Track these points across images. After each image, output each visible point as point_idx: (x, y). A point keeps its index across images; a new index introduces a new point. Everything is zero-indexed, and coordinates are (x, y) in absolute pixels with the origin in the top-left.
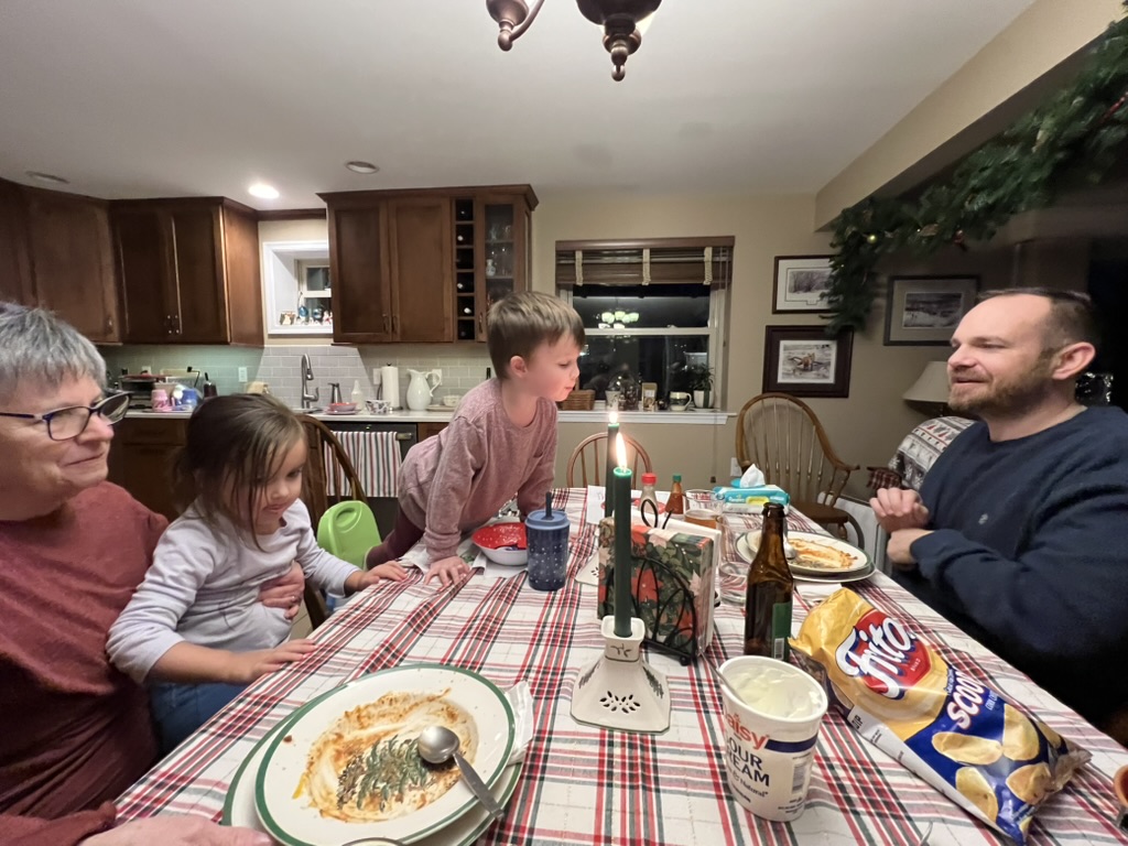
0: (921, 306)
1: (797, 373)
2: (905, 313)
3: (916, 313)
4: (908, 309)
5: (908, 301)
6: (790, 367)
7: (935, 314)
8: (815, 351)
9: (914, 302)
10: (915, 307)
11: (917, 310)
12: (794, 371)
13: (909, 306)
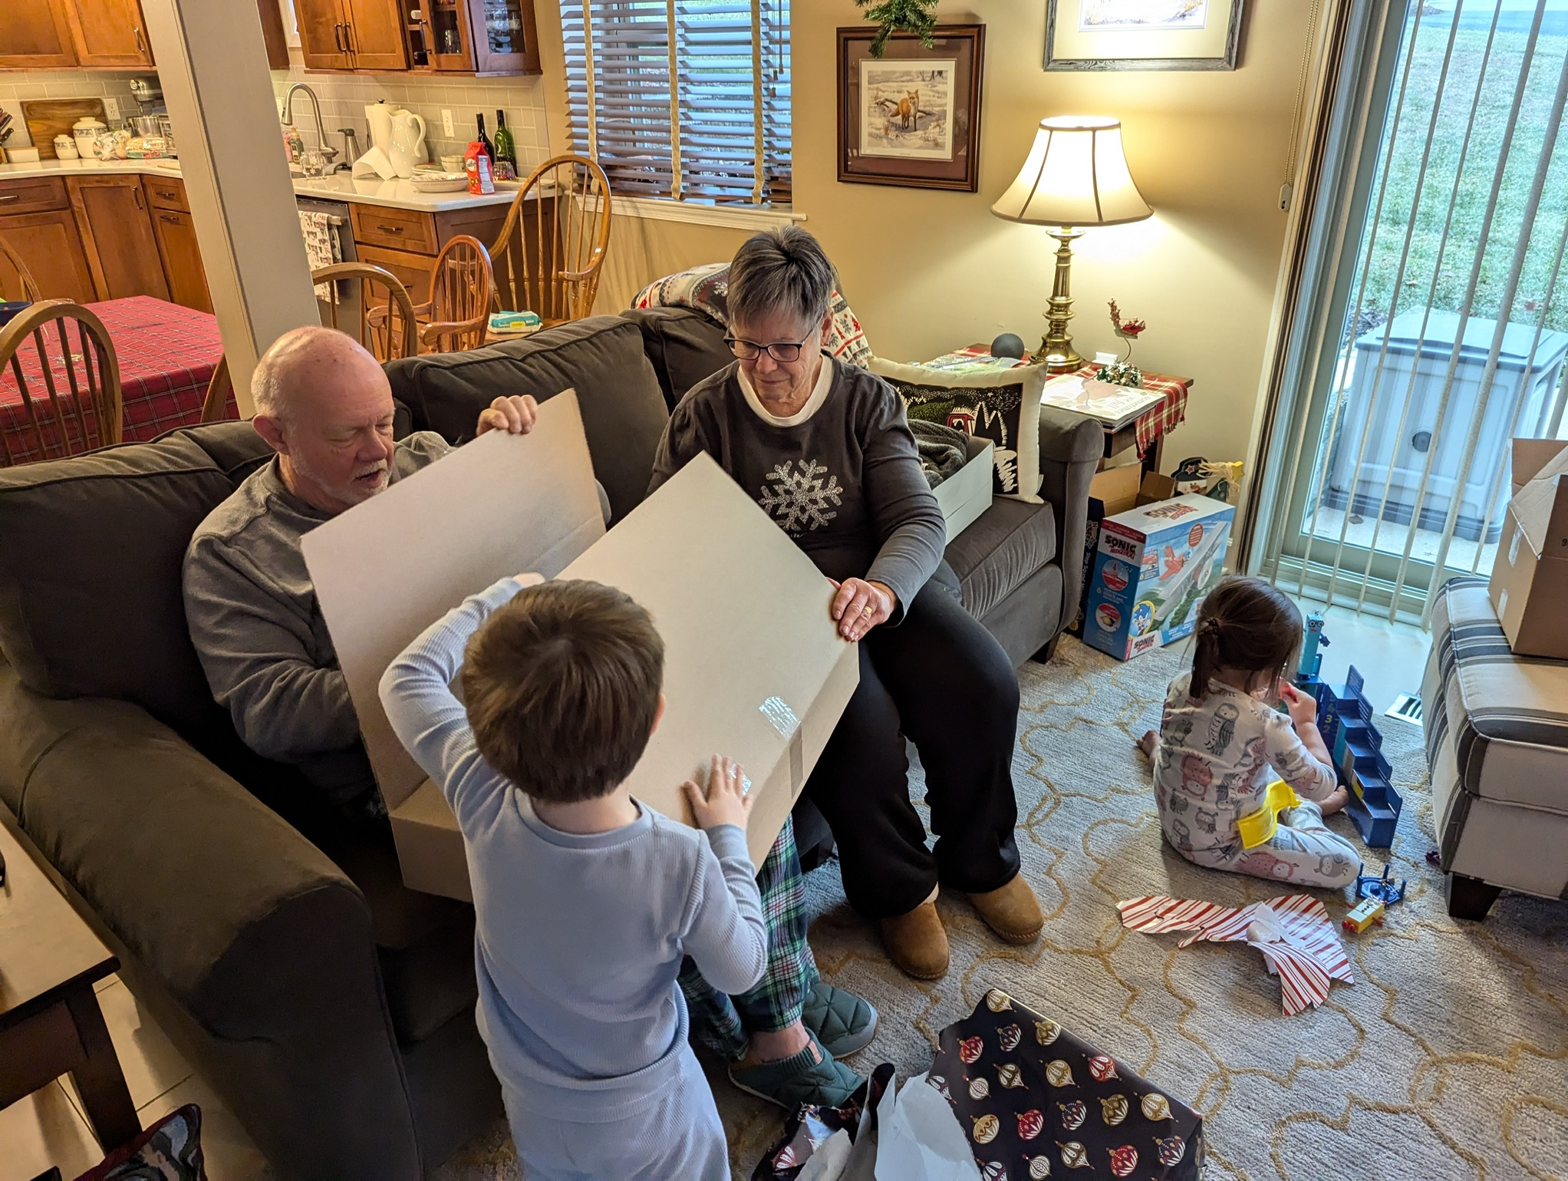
1: (892, 134)
6: (880, 122)
8: (918, 86)
12: (887, 129)
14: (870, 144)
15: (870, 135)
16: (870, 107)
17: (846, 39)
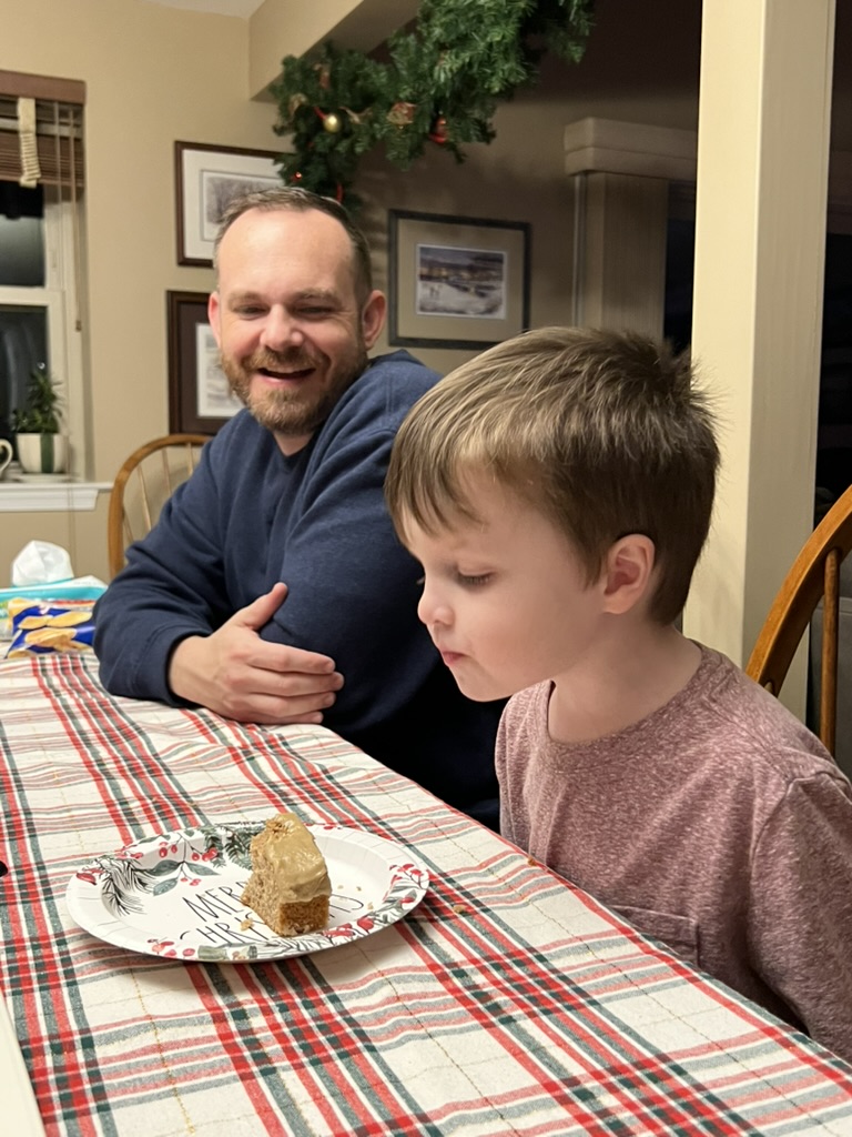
2: (420, 284)
4: (423, 277)
5: (424, 262)
6: (218, 379)
9: (432, 264)
13: (425, 271)
14: (210, 405)
15: (210, 396)
16: (209, 369)
17: (180, 302)
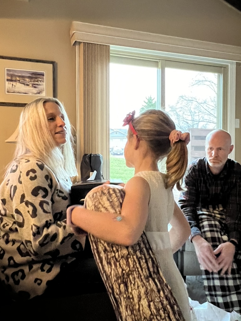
0: (18, 79)
2: (7, 83)
3: (14, 83)
4: (8, 80)
5: (8, 75)
7: (28, 85)
9: (12, 76)
10: (14, 79)
11: (15, 81)
13: (9, 78)
